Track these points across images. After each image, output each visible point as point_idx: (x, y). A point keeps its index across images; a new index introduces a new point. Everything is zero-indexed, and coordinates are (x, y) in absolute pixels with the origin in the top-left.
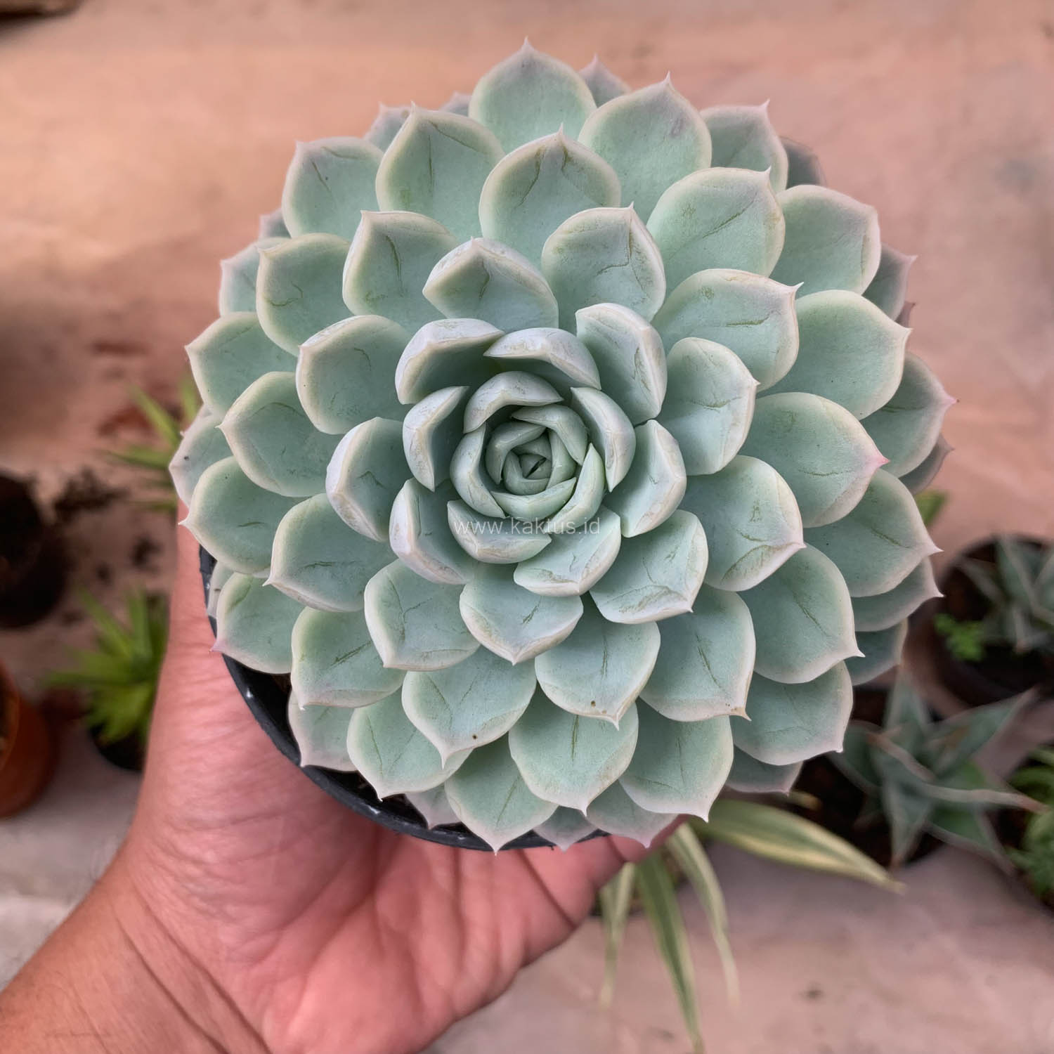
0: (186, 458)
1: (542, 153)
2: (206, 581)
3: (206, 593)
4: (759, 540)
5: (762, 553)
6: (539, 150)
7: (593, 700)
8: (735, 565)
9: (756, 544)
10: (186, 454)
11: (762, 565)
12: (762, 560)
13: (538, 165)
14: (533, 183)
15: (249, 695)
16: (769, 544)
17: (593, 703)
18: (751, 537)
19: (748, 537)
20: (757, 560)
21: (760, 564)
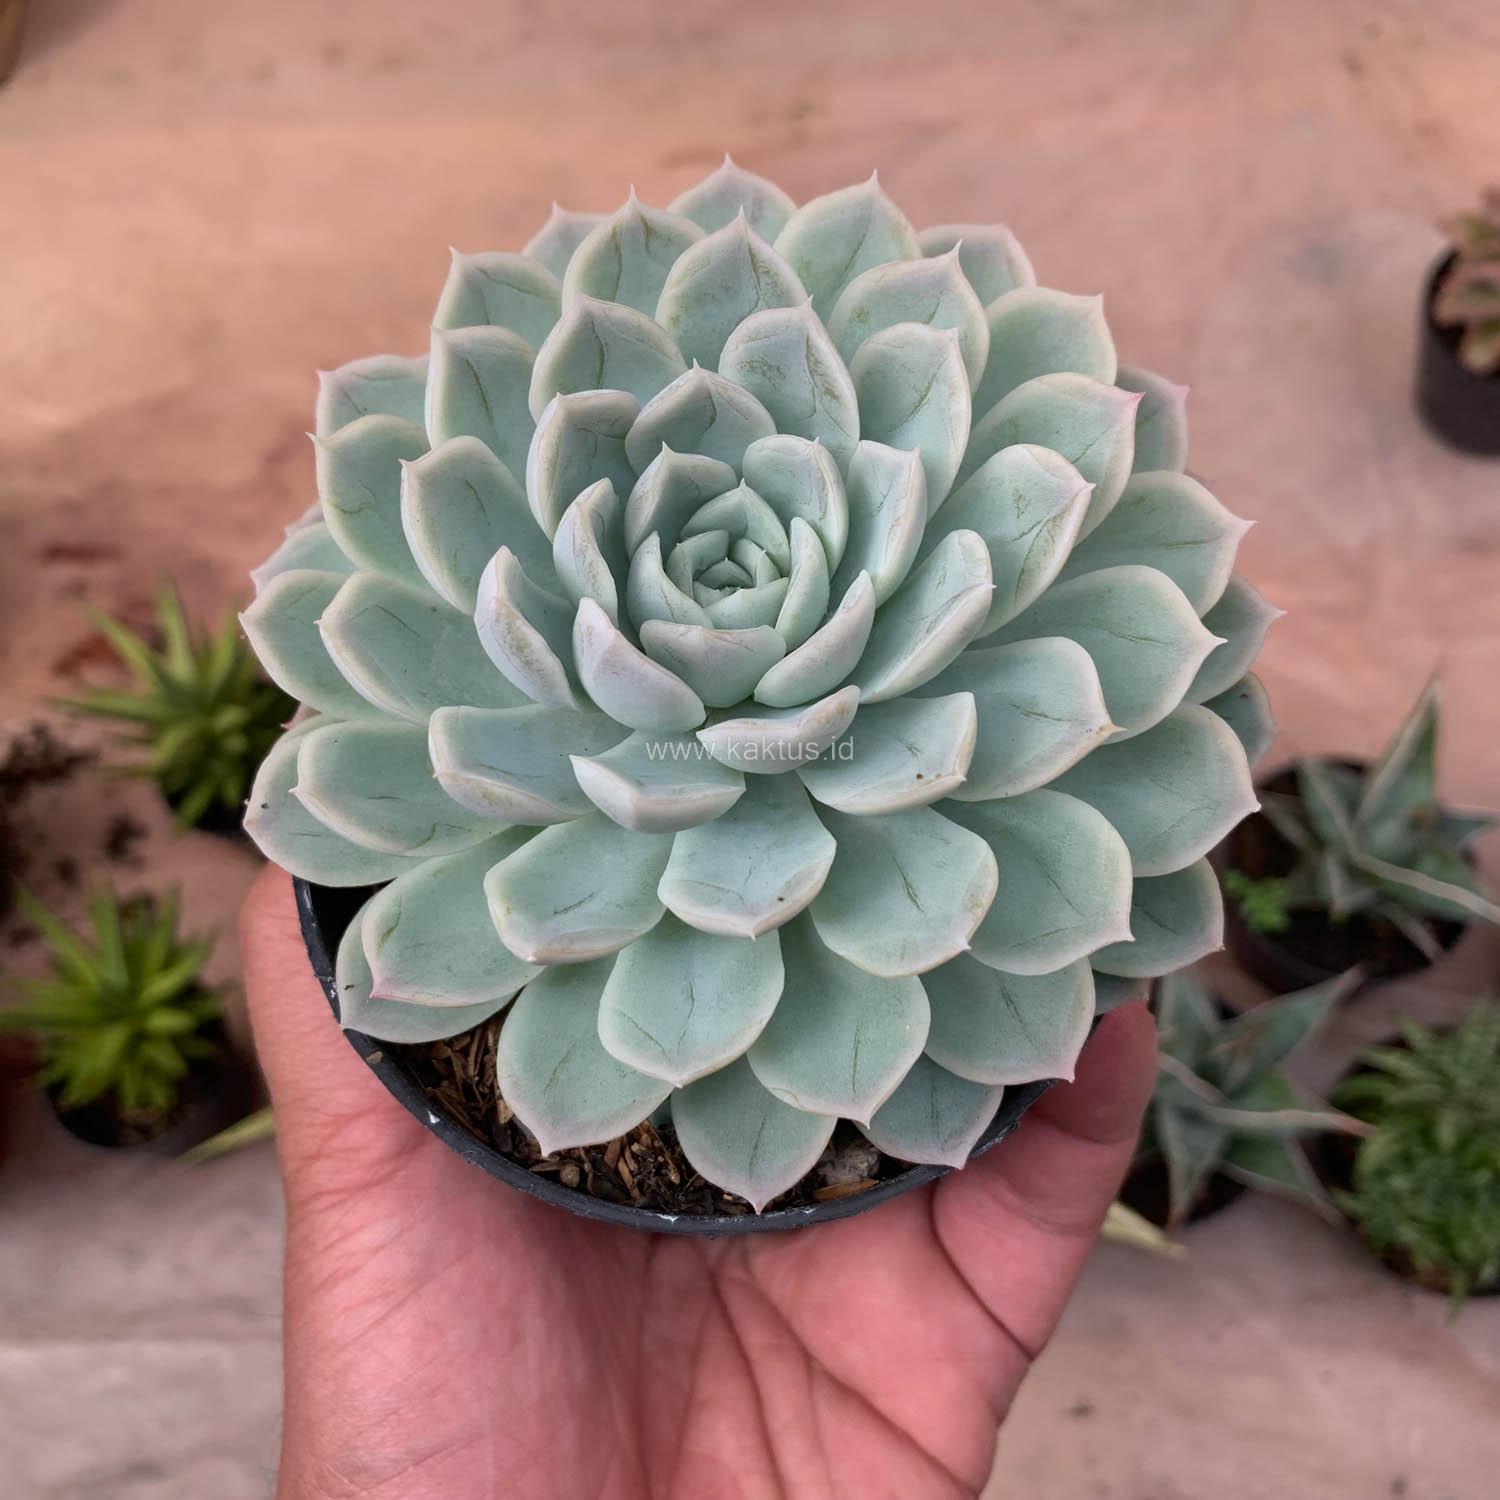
0: (264, 806)
1: (618, 229)
2: (328, 987)
3: (334, 1003)
4: (1039, 523)
5: (1049, 531)
6: (614, 229)
7: (917, 772)
8: (1023, 571)
9: (1039, 527)
10: (263, 802)
11: (1053, 541)
12: (1052, 537)
13: (617, 248)
14: (618, 279)
15: (433, 1120)
16: (1052, 514)
17: (919, 776)
18: (1026, 531)
19: (1024, 534)
20: (1046, 541)
21: (1050, 540)
